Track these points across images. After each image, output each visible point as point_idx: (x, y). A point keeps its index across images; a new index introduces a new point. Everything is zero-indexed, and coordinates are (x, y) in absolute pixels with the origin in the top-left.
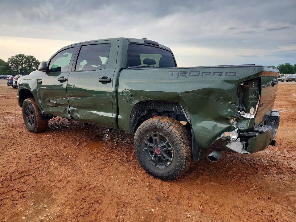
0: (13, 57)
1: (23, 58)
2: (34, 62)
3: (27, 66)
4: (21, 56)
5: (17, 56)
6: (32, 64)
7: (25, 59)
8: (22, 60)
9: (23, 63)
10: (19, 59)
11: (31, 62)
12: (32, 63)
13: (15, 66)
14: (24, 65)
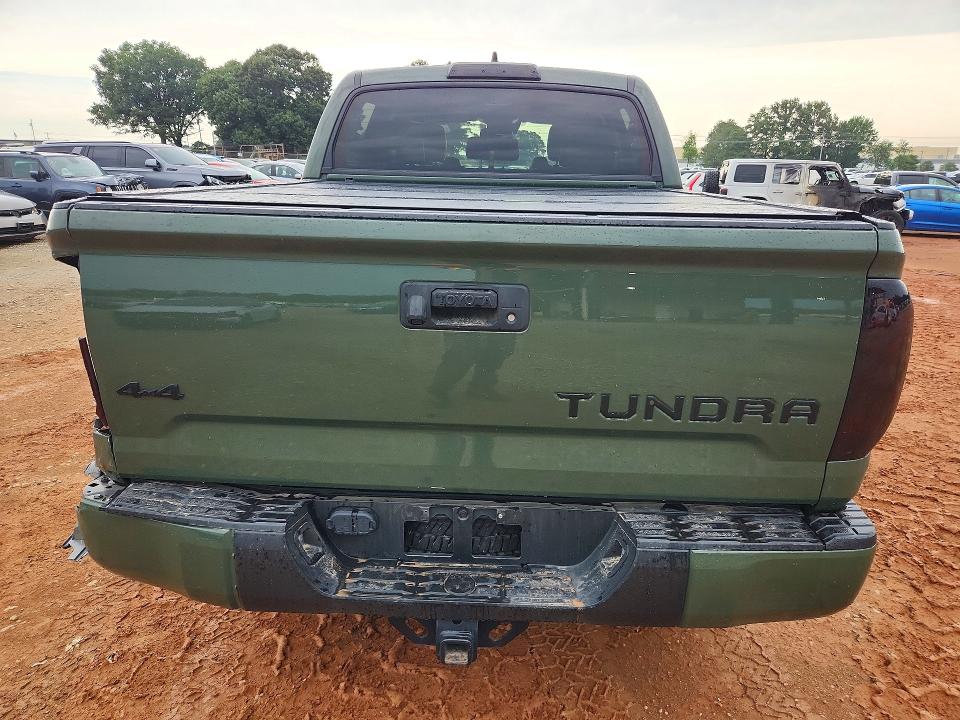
0: (763, 111)
1: (790, 111)
2: (821, 124)
3: (797, 138)
4: (787, 106)
5: (775, 109)
6: (816, 129)
7: (795, 116)
8: (786, 118)
9: (786, 129)
10: (780, 117)
11: (811, 122)
12: (813, 128)
13: (762, 139)
14: (788, 136)
